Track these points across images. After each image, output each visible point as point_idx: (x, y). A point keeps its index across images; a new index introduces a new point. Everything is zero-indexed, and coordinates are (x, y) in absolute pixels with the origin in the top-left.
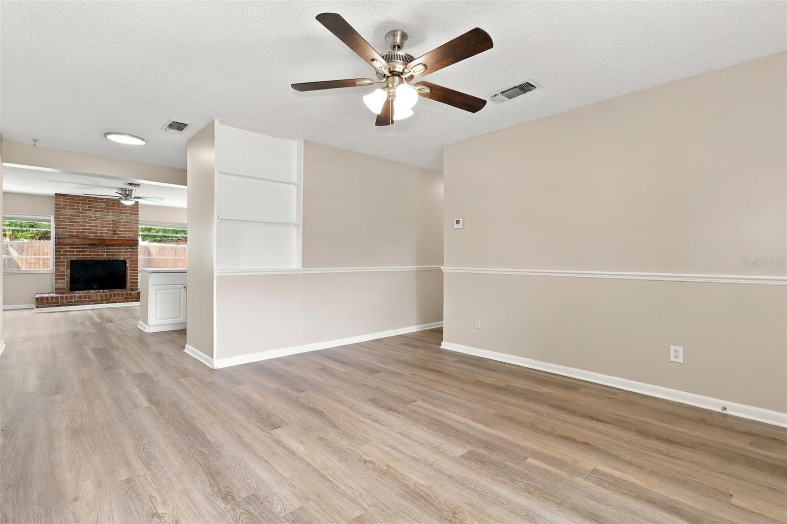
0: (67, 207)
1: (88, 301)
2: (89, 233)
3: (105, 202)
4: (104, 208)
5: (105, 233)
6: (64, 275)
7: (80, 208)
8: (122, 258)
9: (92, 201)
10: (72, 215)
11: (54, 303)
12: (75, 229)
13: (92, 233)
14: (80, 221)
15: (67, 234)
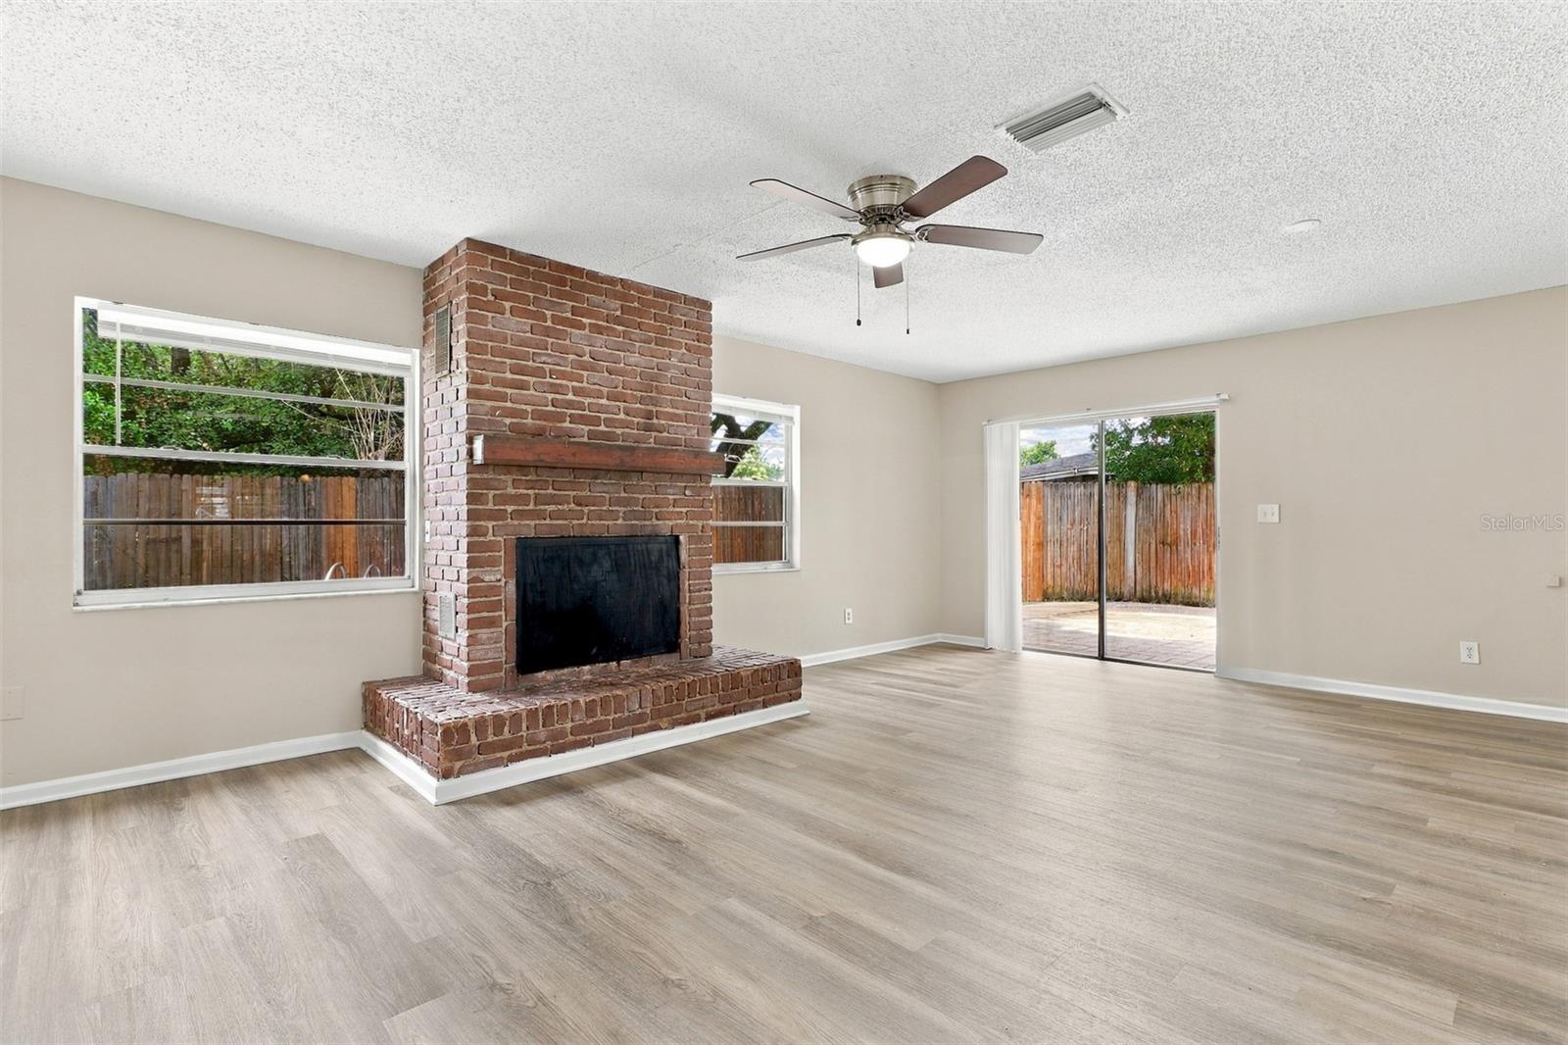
0: (507, 305)
1: (617, 724)
2: (573, 419)
3: (616, 296)
4: (618, 321)
5: (620, 420)
6: (495, 606)
7: (548, 313)
8: (665, 527)
9: (583, 287)
10: (523, 343)
11: (506, 746)
12: (535, 397)
13: (583, 420)
14: (547, 367)
15: (508, 421)
